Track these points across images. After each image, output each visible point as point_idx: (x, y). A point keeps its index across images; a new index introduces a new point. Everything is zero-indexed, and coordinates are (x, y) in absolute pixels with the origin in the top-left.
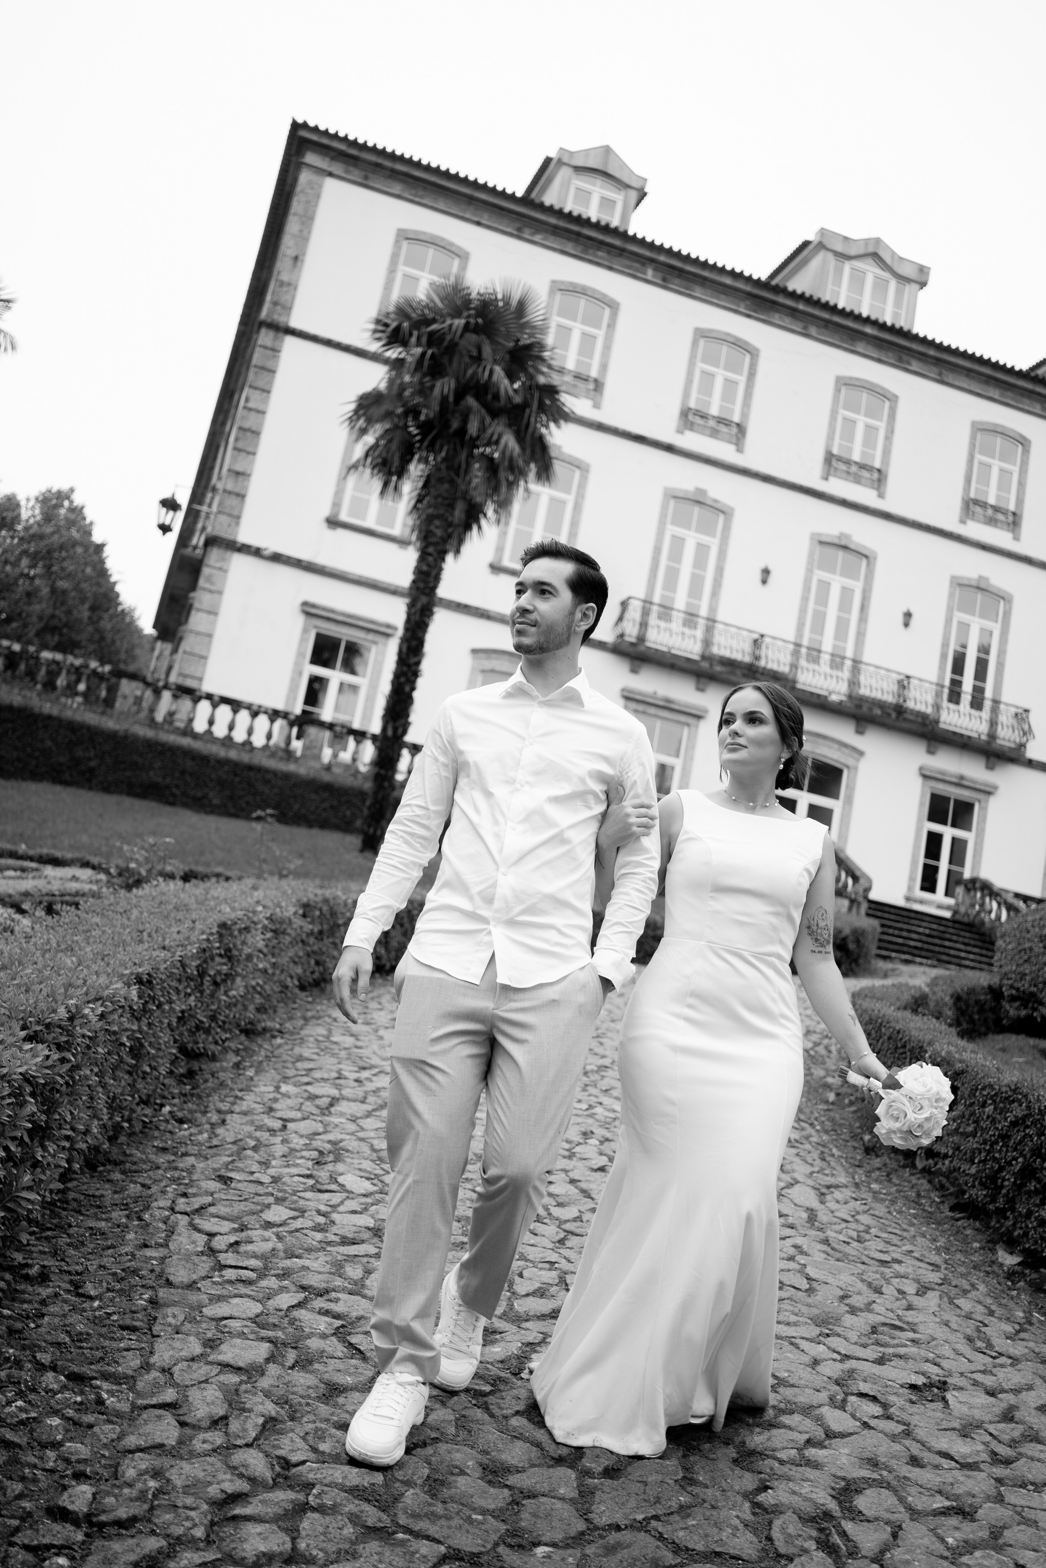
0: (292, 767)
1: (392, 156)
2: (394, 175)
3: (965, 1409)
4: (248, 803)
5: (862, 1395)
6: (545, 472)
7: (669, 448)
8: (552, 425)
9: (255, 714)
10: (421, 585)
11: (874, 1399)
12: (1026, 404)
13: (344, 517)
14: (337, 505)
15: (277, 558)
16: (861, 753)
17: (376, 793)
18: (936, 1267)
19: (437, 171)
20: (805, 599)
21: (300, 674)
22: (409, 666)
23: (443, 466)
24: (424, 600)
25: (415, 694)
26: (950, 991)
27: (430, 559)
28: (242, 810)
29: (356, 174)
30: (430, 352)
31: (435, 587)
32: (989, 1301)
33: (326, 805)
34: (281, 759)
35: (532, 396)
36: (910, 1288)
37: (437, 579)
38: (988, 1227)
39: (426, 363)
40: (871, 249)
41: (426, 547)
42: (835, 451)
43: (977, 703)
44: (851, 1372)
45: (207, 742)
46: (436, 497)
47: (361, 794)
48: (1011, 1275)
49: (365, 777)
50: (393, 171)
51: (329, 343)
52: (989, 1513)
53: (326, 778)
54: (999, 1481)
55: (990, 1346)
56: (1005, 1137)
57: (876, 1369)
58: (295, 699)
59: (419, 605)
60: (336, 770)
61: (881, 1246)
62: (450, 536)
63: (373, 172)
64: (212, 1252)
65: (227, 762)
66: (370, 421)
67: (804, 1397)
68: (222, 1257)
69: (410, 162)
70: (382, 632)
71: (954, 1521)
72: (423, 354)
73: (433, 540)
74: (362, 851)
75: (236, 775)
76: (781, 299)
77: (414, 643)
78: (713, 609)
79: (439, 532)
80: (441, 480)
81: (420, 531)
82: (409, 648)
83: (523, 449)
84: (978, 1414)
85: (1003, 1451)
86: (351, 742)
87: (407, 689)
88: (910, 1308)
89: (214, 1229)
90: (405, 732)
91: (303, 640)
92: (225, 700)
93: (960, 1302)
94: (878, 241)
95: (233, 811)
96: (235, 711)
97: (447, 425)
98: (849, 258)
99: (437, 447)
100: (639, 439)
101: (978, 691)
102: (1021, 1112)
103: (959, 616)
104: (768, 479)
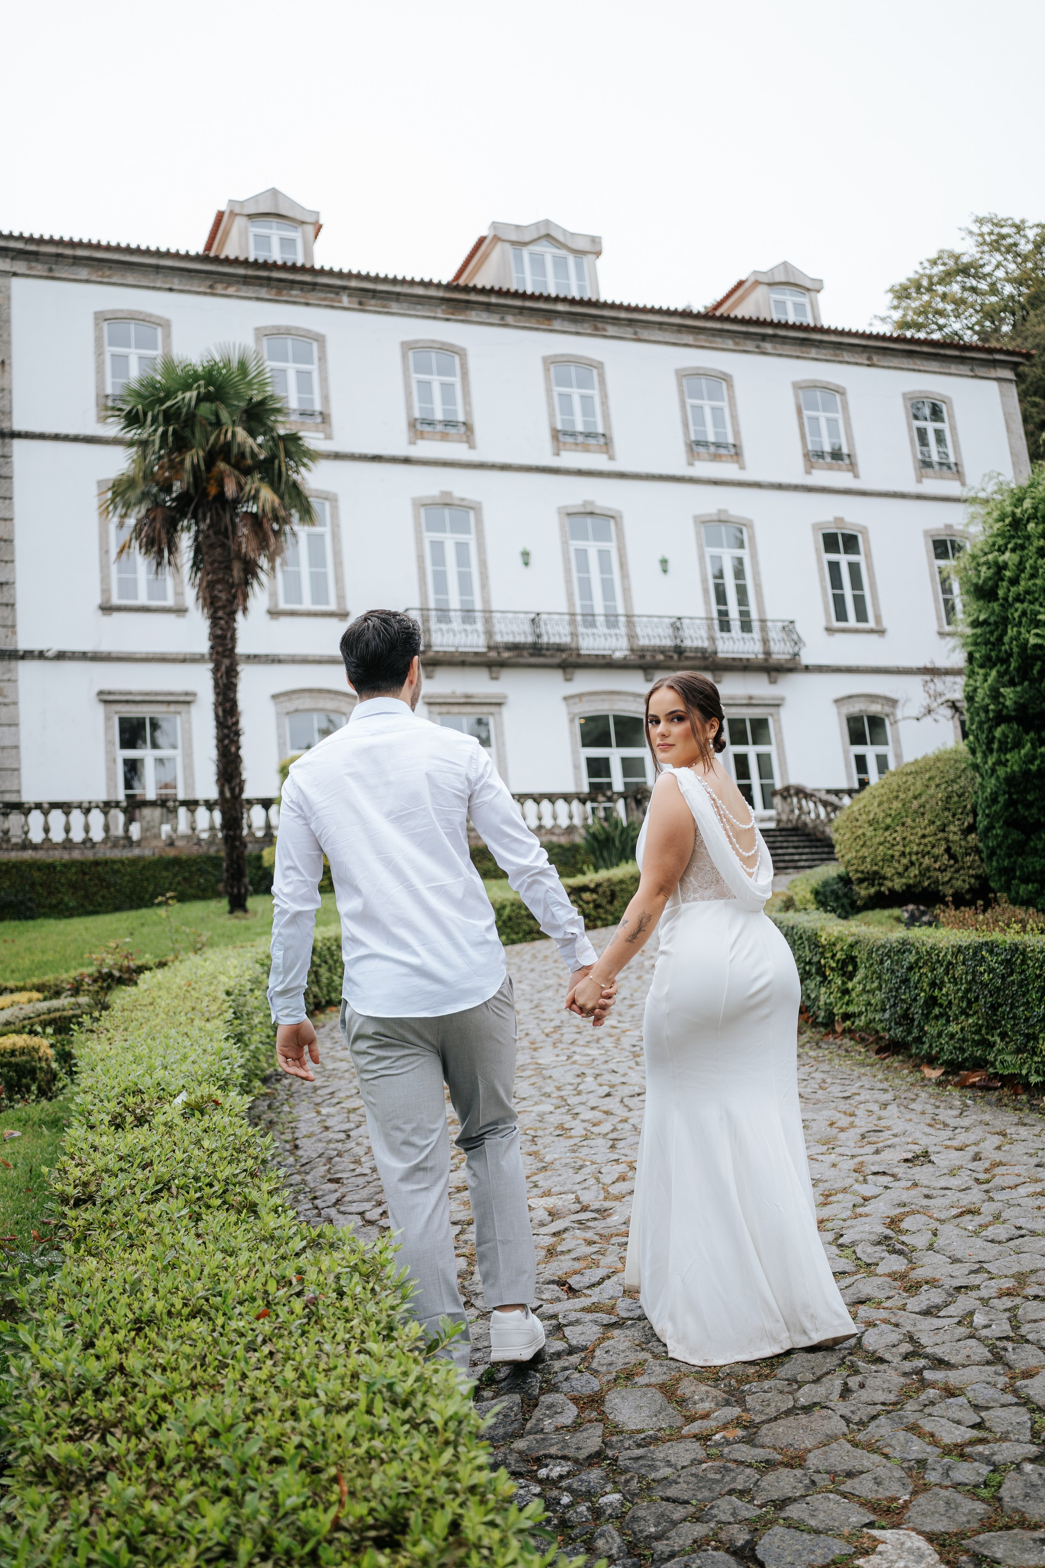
0: (136, 852)
1: (72, 244)
2: (77, 261)
3: (947, 1163)
4: (103, 897)
5: (875, 1174)
6: (307, 513)
7: (407, 461)
8: (302, 469)
9: (87, 811)
10: (220, 649)
11: (884, 1173)
12: (719, 342)
13: (116, 601)
14: (106, 591)
15: (61, 656)
17: (229, 855)
18: (885, 1091)
19: (118, 249)
20: (567, 570)
21: (114, 761)
22: (229, 728)
23: (211, 532)
24: (226, 662)
25: (242, 752)
26: (809, 889)
27: (222, 622)
28: (100, 905)
29: (40, 268)
30: (171, 429)
31: (233, 648)
32: (932, 1101)
33: (180, 878)
34: (124, 847)
35: (276, 445)
36: (875, 1108)
37: (233, 639)
38: (910, 1056)
39: (170, 439)
40: (543, 232)
41: (215, 612)
42: (559, 427)
43: (746, 626)
44: (862, 1163)
45: (48, 849)
46: (212, 564)
47: (214, 861)
48: (939, 1084)
49: (211, 841)
50: (75, 257)
51: (56, 437)
52: (988, 1209)
53: (171, 853)
54: (987, 1191)
55: (946, 1125)
56: (905, 981)
57: (877, 1158)
58: (116, 786)
59: (223, 669)
60: (180, 843)
61: (840, 1088)
62: (235, 597)
63: (56, 263)
64: (371, 1223)
65: (73, 863)
66: (128, 505)
67: (839, 1185)
68: (381, 1223)
69: (89, 246)
70: (185, 700)
71: (969, 1217)
72: (165, 434)
73: (220, 604)
74: (231, 912)
75: (85, 874)
76: (473, 297)
77: (228, 705)
78: (486, 601)
79: (223, 596)
80: (212, 546)
81: (205, 599)
82: (224, 711)
83: (281, 498)
84: (958, 1163)
85: (982, 1176)
86: (182, 811)
87: (233, 749)
88: (880, 1119)
89: (361, 1209)
90: (241, 790)
91: (108, 728)
92: (54, 805)
93: (913, 1106)
94: (547, 222)
95: (91, 908)
96: (67, 814)
97: (205, 494)
98: (525, 244)
99: (200, 516)
100: (377, 458)
101: (745, 614)
102: (912, 958)
103: (710, 551)
104: (505, 468)
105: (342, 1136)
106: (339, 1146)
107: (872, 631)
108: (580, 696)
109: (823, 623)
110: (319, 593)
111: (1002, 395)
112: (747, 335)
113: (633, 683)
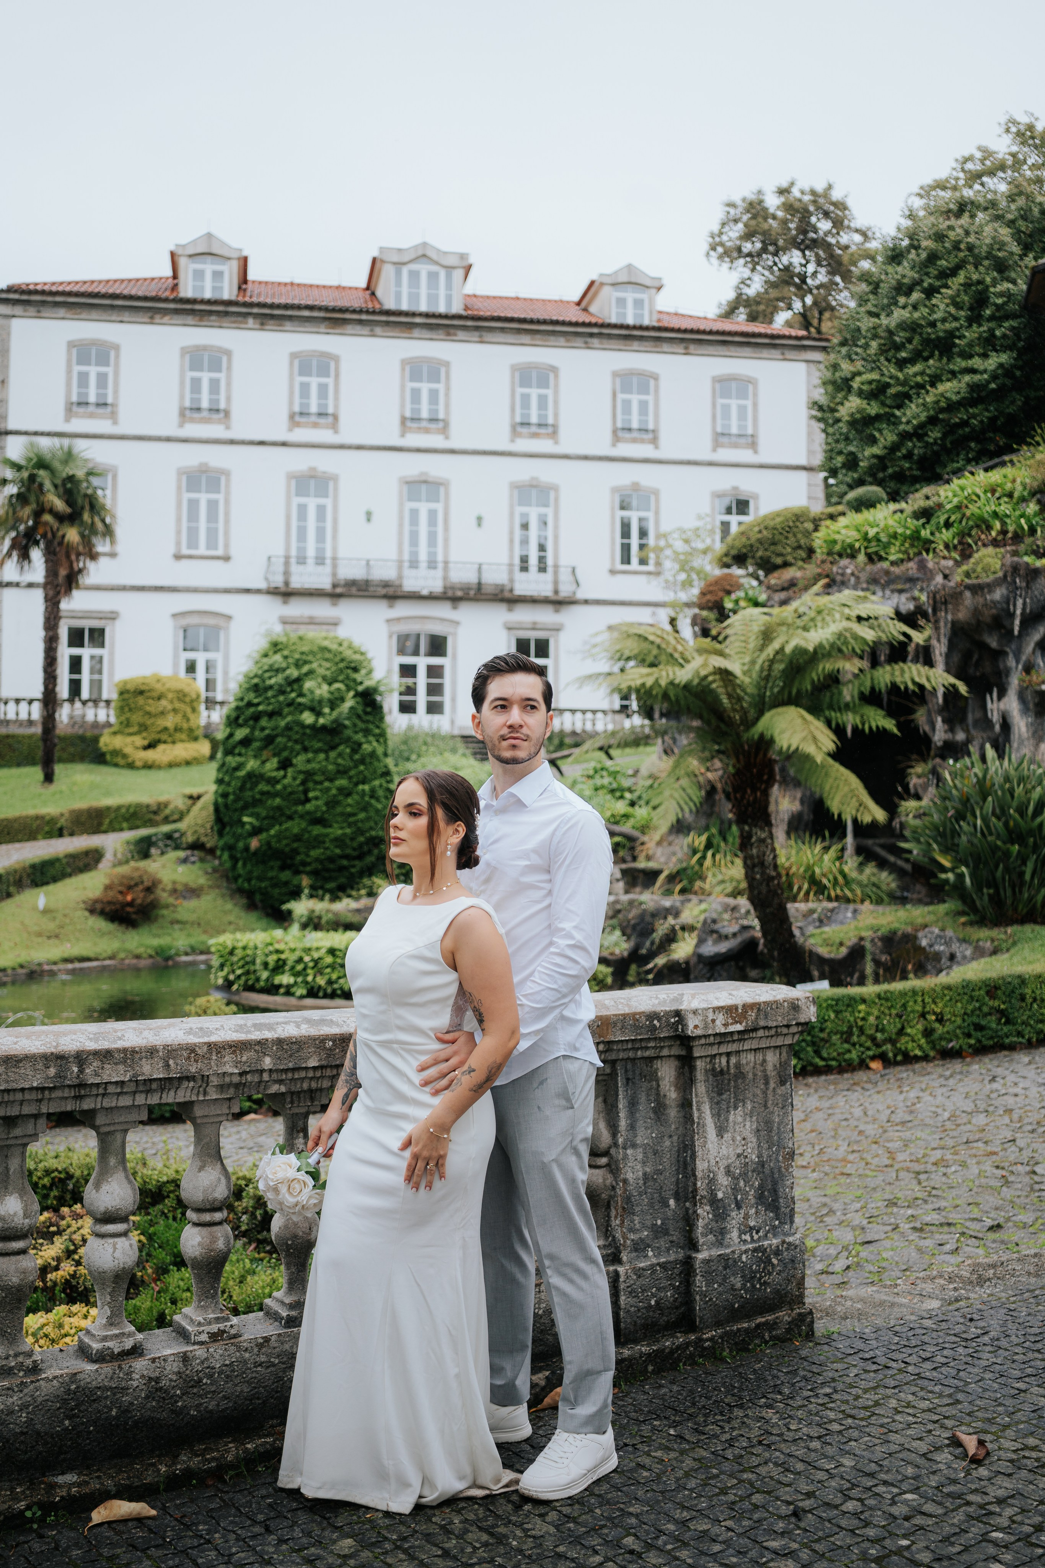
7: (284, 444)
12: (552, 340)
16: (457, 623)
20: (401, 525)
29: (32, 311)
40: (420, 253)
42: (408, 414)
43: (542, 569)
51: (36, 434)
70: (111, 617)
76: (348, 316)
78: (335, 549)
94: (425, 244)
98: (404, 264)
99: (41, 542)
100: (262, 443)
101: (542, 560)
103: (519, 510)
104: (359, 447)
107: (649, 573)
108: (398, 620)
109: (607, 566)
110: (212, 543)
111: (809, 374)
112: (577, 334)
113: (443, 610)
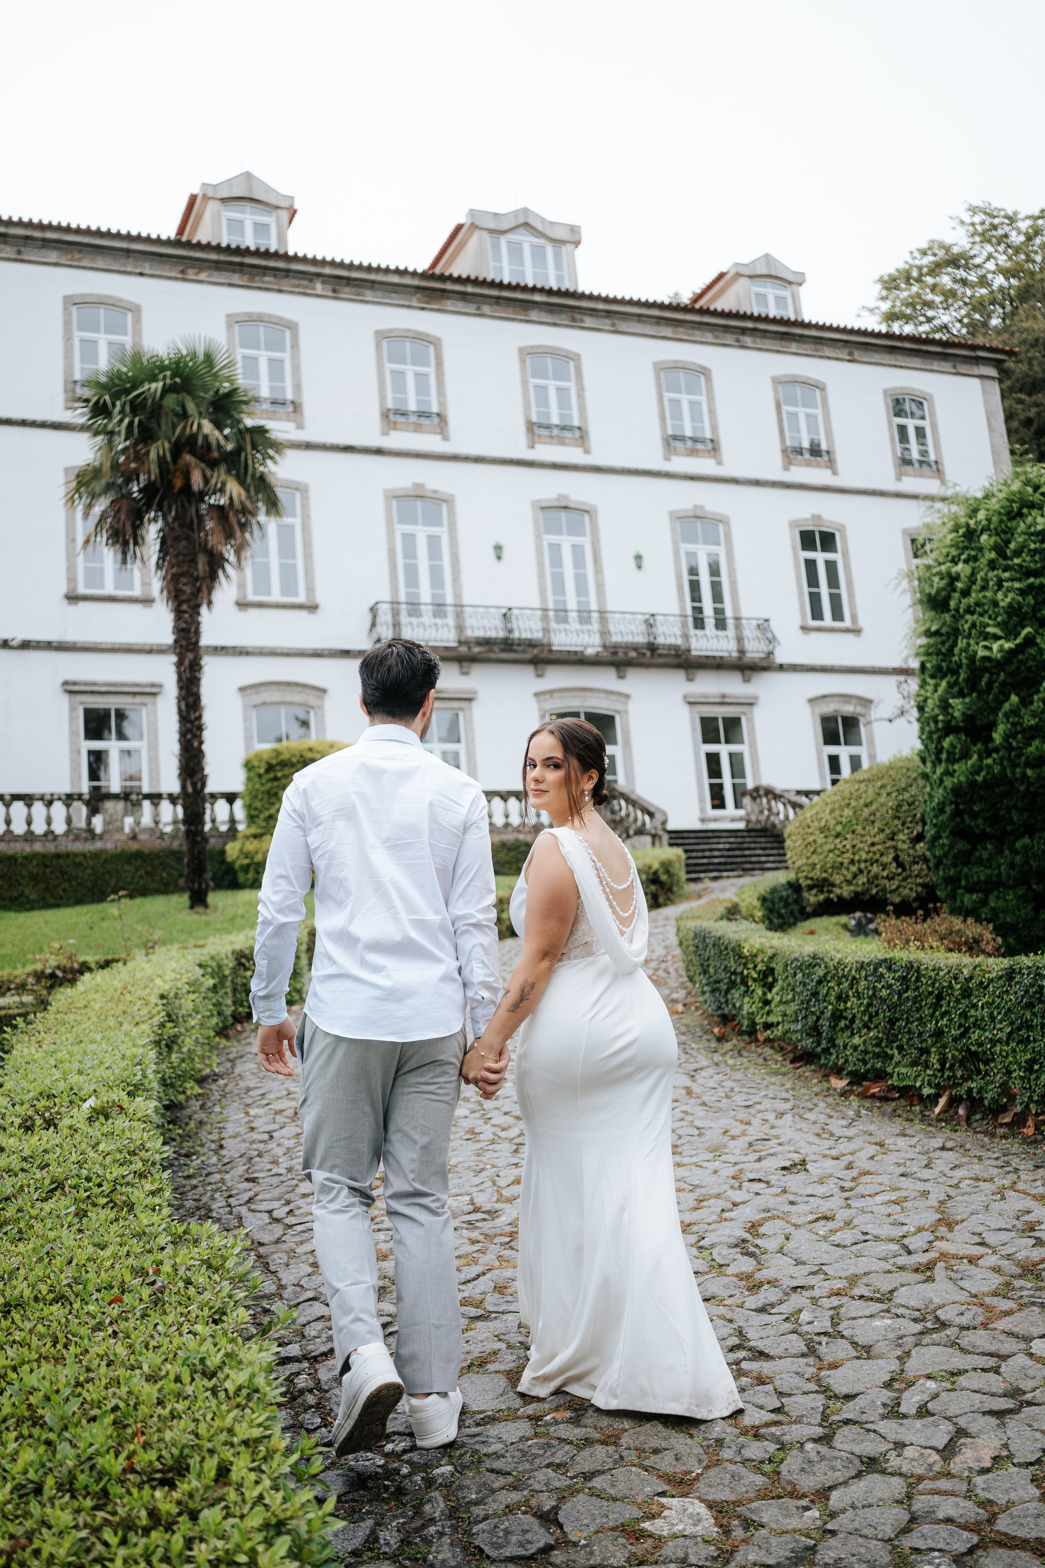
0: (99, 845)
1: (41, 226)
2: (46, 244)
3: (820, 1171)
4: (64, 890)
5: (751, 1180)
6: (273, 505)
7: (379, 452)
8: (269, 462)
9: (49, 804)
10: (184, 643)
11: (760, 1180)
12: (698, 335)
13: (82, 590)
14: (72, 579)
15: (26, 645)
16: (627, 696)
17: (191, 850)
18: (786, 1100)
19: (88, 232)
20: (540, 565)
21: (79, 752)
22: (192, 722)
23: (176, 525)
24: (190, 656)
25: (204, 747)
26: (756, 895)
27: (186, 616)
28: (61, 898)
29: (8, 251)
30: (137, 420)
31: (197, 641)
32: (828, 1111)
33: (142, 872)
34: (86, 840)
35: (243, 439)
36: (771, 1117)
37: (197, 633)
38: (821, 1067)
39: (136, 431)
40: (521, 220)
41: (179, 605)
42: (534, 419)
43: (720, 624)
44: (741, 1171)
45: (9, 841)
46: (177, 556)
47: (176, 855)
48: (844, 1094)
49: (174, 836)
50: (44, 240)
51: (23, 423)
52: (842, 1215)
53: (134, 846)
54: (847, 1199)
55: (832, 1135)
56: (815, 994)
57: (757, 1165)
58: (80, 778)
59: (187, 663)
60: (142, 837)
61: (744, 1097)
62: (199, 590)
63: (25, 245)
64: (277, 1220)
65: (35, 855)
66: (94, 496)
67: (713, 1191)
68: (287, 1221)
69: (59, 228)
70: (151, 692)
71: (822, 1223)
72: (131, 424)
73: (184, 597)
74: (192, 907)
75: (46, 866)
76: (449, 286)
77: (191, 699)
78: (457, 594)
79: (188, 589)
80: (177, 539)
81: (169, 592)
82: (187, 705)
83: (247, 490)
84: (829, 1171)
85: (847, 1185)
86: (146, 804)
87: (196, 744)
88: (772, 1127)
89: (269, 1208)
90: (204, 785)
91: (72, 719)
92: (16, 797)
93: (808, 1115)
94: (526, 210)
95: (52, 901)
96: (29, 806)
97: (170, 485)
98: (503, 232)
99: (165, 508)
100: (348, 449)
101: (719, 612)
102: (821, 972)
103: (685, 547)
104: (478, 460)
105: (266, 1137)
106: (261, 1146)
107: (847, 631)
108: (551, 692)
109: (798, 622)
110: (288, 586)
111: (985, 392)
112: (727, 329)
113: (606, 679)
